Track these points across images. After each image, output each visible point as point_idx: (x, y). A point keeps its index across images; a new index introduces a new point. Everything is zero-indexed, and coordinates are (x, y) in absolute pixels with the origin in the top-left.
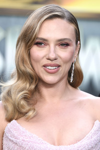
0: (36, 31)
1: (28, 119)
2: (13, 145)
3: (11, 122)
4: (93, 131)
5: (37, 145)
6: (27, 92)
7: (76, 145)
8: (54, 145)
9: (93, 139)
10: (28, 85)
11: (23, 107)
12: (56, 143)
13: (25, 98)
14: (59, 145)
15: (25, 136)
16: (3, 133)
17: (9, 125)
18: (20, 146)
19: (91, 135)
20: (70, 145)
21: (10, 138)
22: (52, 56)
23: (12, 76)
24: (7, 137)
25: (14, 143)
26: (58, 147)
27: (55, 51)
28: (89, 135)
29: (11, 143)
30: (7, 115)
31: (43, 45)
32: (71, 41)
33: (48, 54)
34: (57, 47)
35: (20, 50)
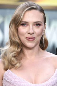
0: (21, 18)
1: (17, 68)
2: (9, 84)
3: (7, 71)
4: (54, 75)
5: (23, 83)
6: (16, 53)
7: (45, 83)
8: (33, 83)
9: (55, 79)
10: (16, 49)
11: (13, 61)
12: (34, 82)
13: (14, 56)
14: (35, 83)
15: (16, 78)
16: (3, 77)
17: (6, 72)
18: (13, 85)
19: (54, 77)
20: (41, 83)
21: (7, 80)
22: (31, 32)
23: (7, 44)
24: (5, 79)
25: (9, 83)
26: (35, 85)
27: (33, 29)
28: (53, 77)
29: (7, 83)
30: (4, 67)
31: (26, 25)
32: (42, 22)
33: (29, 31)
34: (34, 26)
35: (12, 29)
